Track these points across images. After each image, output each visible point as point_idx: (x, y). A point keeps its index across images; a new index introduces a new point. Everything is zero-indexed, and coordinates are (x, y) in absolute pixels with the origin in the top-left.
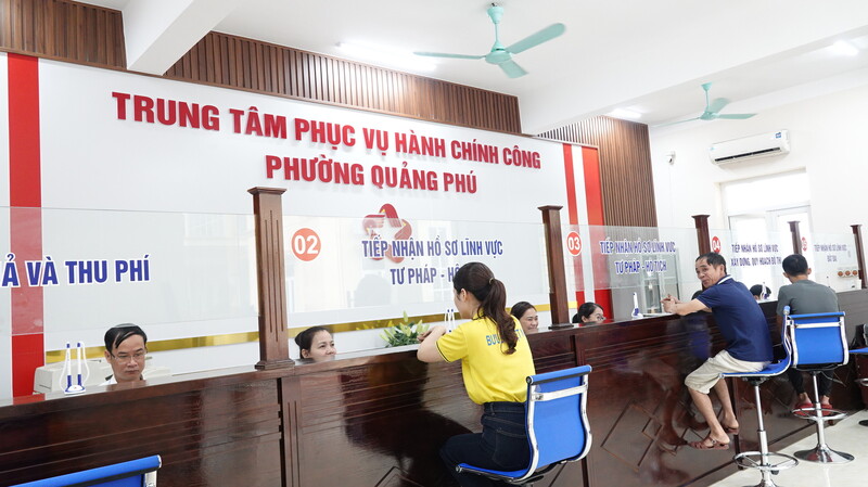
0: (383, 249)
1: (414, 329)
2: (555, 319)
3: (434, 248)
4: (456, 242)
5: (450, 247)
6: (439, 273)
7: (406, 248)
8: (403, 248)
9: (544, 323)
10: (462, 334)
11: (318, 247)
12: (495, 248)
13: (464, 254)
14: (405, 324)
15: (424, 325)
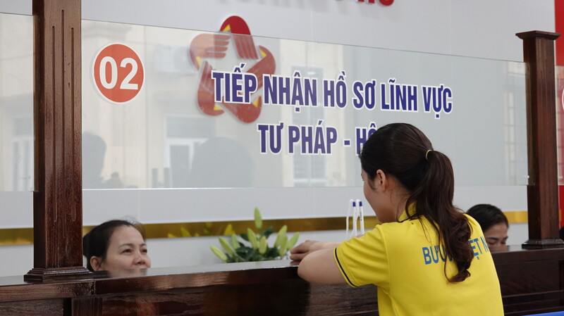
0: (248, 89)
1: (271, 241)
2: (534, 231)
3: (334, 94)
4: (372, 85)
5: (363, 93)
6: (341, 137)
7: (287, 91)
8: (282, 91)
9: (517, 237)
10: (380, 242)
11: (138, 79)
12: (438, 99)
13: (385, 107)
14: (256, 231)
15: (290, 236)
